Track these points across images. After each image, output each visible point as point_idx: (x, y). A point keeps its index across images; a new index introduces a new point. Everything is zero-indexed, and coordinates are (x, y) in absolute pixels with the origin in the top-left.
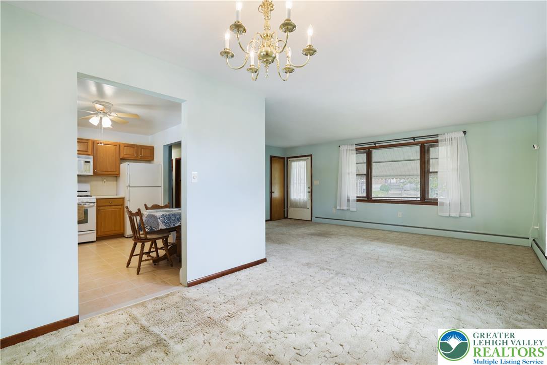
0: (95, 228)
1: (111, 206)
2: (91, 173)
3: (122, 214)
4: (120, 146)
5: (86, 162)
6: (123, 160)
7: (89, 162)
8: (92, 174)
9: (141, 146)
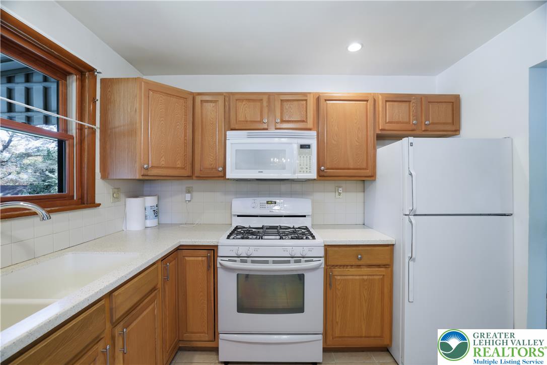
0: (320, 329)
1: (359, 266)
2: (313, 175)
3: (386, 291)
4: (375, 100)
5: (302, 147)
6: (383, 138)
7: (308, 147)
8: (316, 178)
9: (426, 96)
